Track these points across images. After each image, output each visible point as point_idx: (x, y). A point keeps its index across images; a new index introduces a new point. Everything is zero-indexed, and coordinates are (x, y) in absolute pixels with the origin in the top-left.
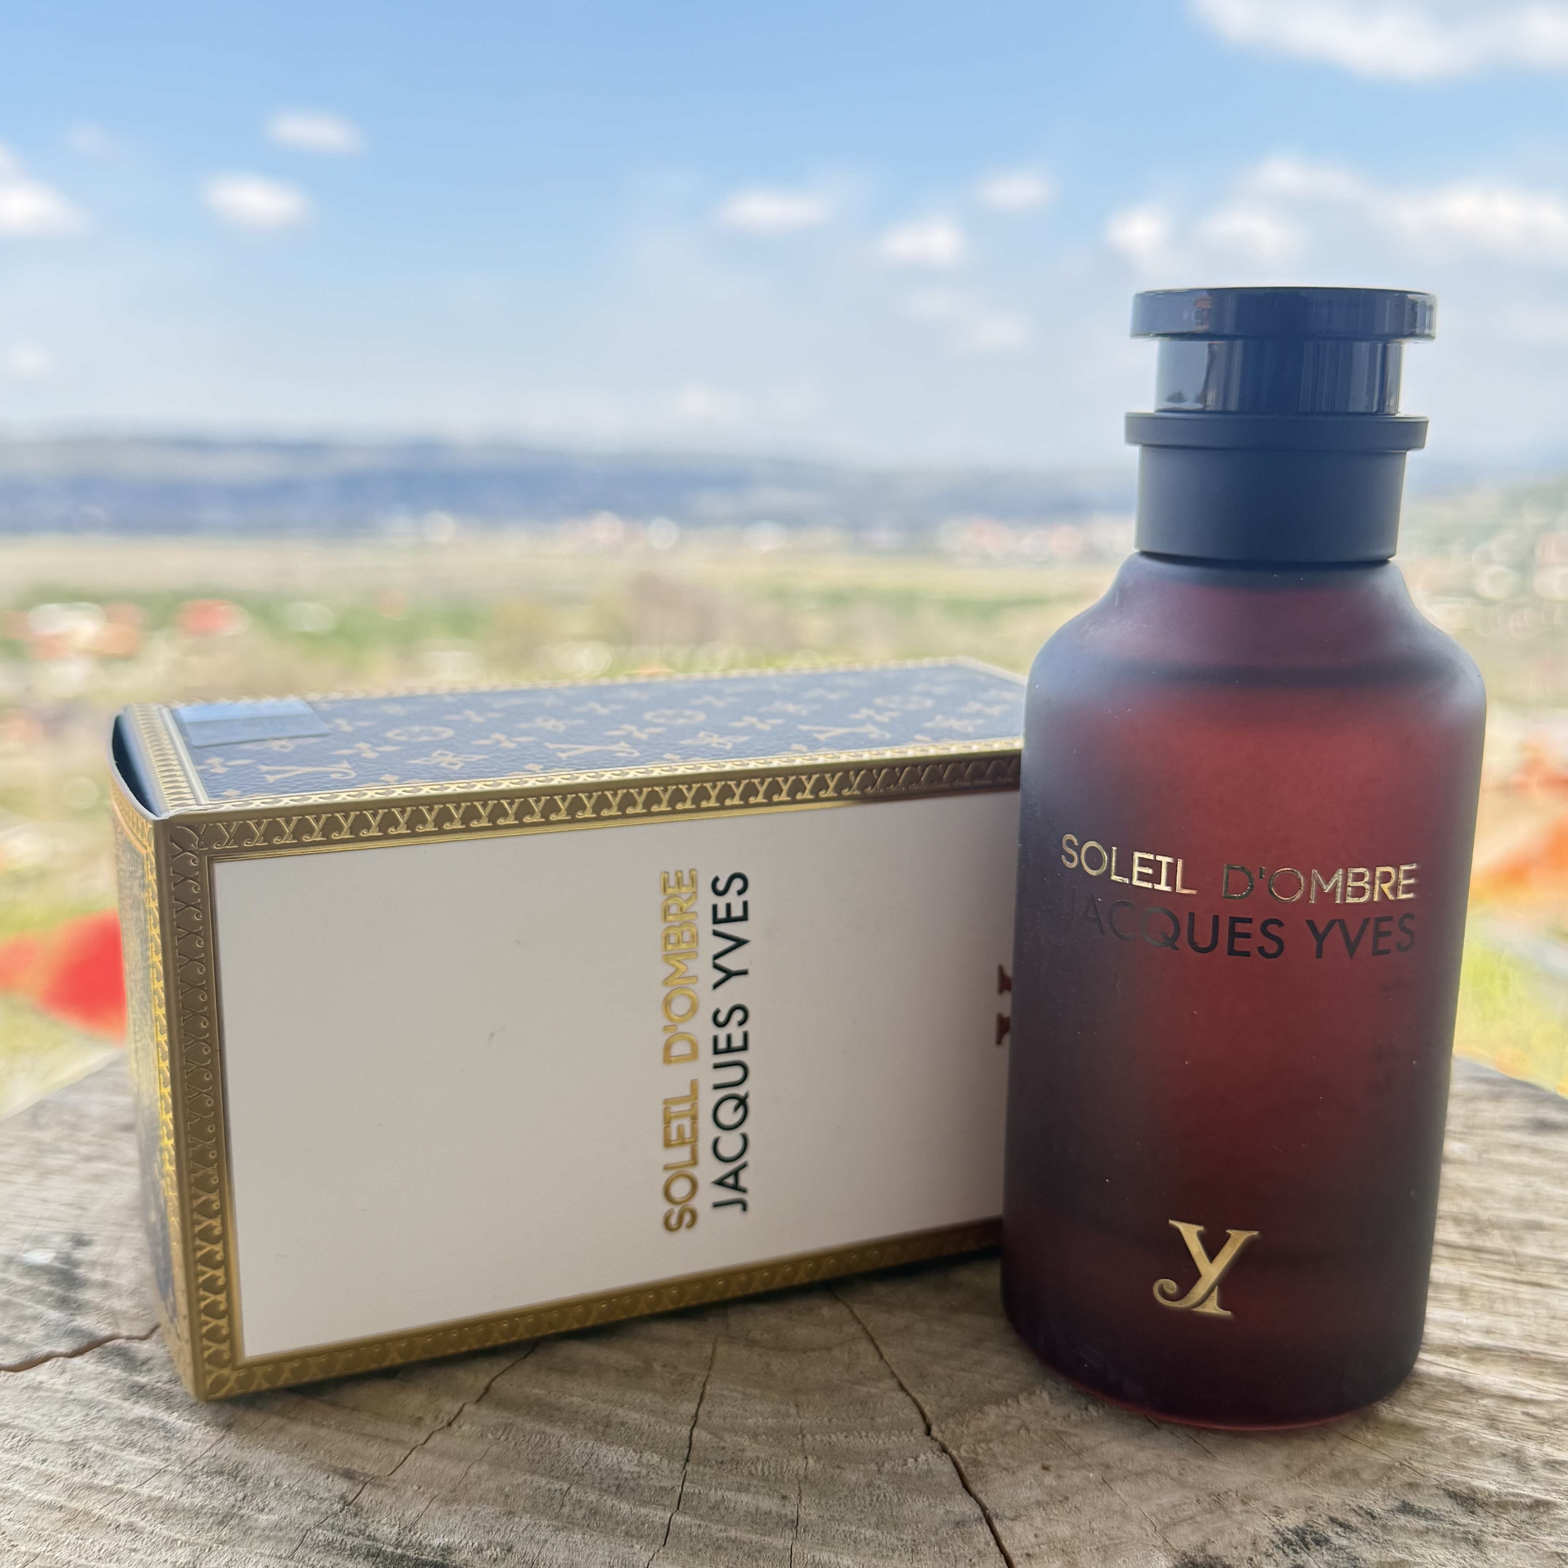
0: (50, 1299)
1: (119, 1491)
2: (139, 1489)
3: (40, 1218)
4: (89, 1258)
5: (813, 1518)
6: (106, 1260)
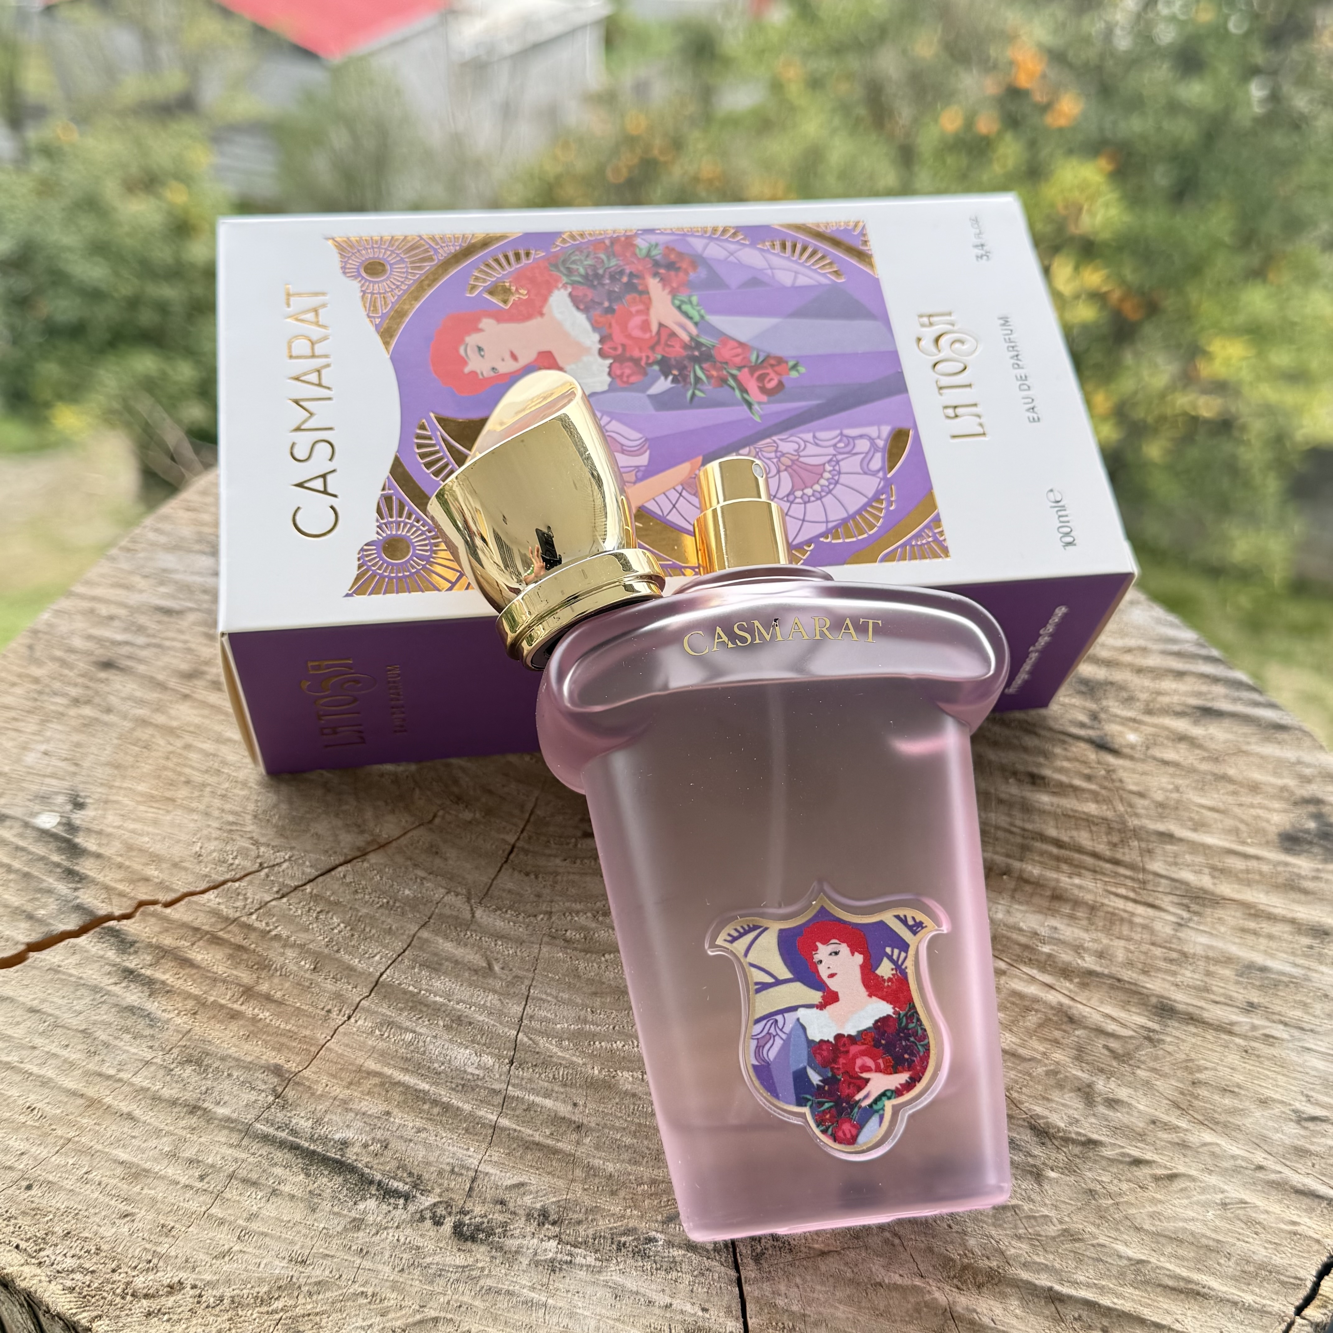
0: (59, 870)
1: (120, 1080)
2: (134, 1079)
3: (44, 776)
4: (85, 825)
5: (593, 1125)
6: (97, 828)
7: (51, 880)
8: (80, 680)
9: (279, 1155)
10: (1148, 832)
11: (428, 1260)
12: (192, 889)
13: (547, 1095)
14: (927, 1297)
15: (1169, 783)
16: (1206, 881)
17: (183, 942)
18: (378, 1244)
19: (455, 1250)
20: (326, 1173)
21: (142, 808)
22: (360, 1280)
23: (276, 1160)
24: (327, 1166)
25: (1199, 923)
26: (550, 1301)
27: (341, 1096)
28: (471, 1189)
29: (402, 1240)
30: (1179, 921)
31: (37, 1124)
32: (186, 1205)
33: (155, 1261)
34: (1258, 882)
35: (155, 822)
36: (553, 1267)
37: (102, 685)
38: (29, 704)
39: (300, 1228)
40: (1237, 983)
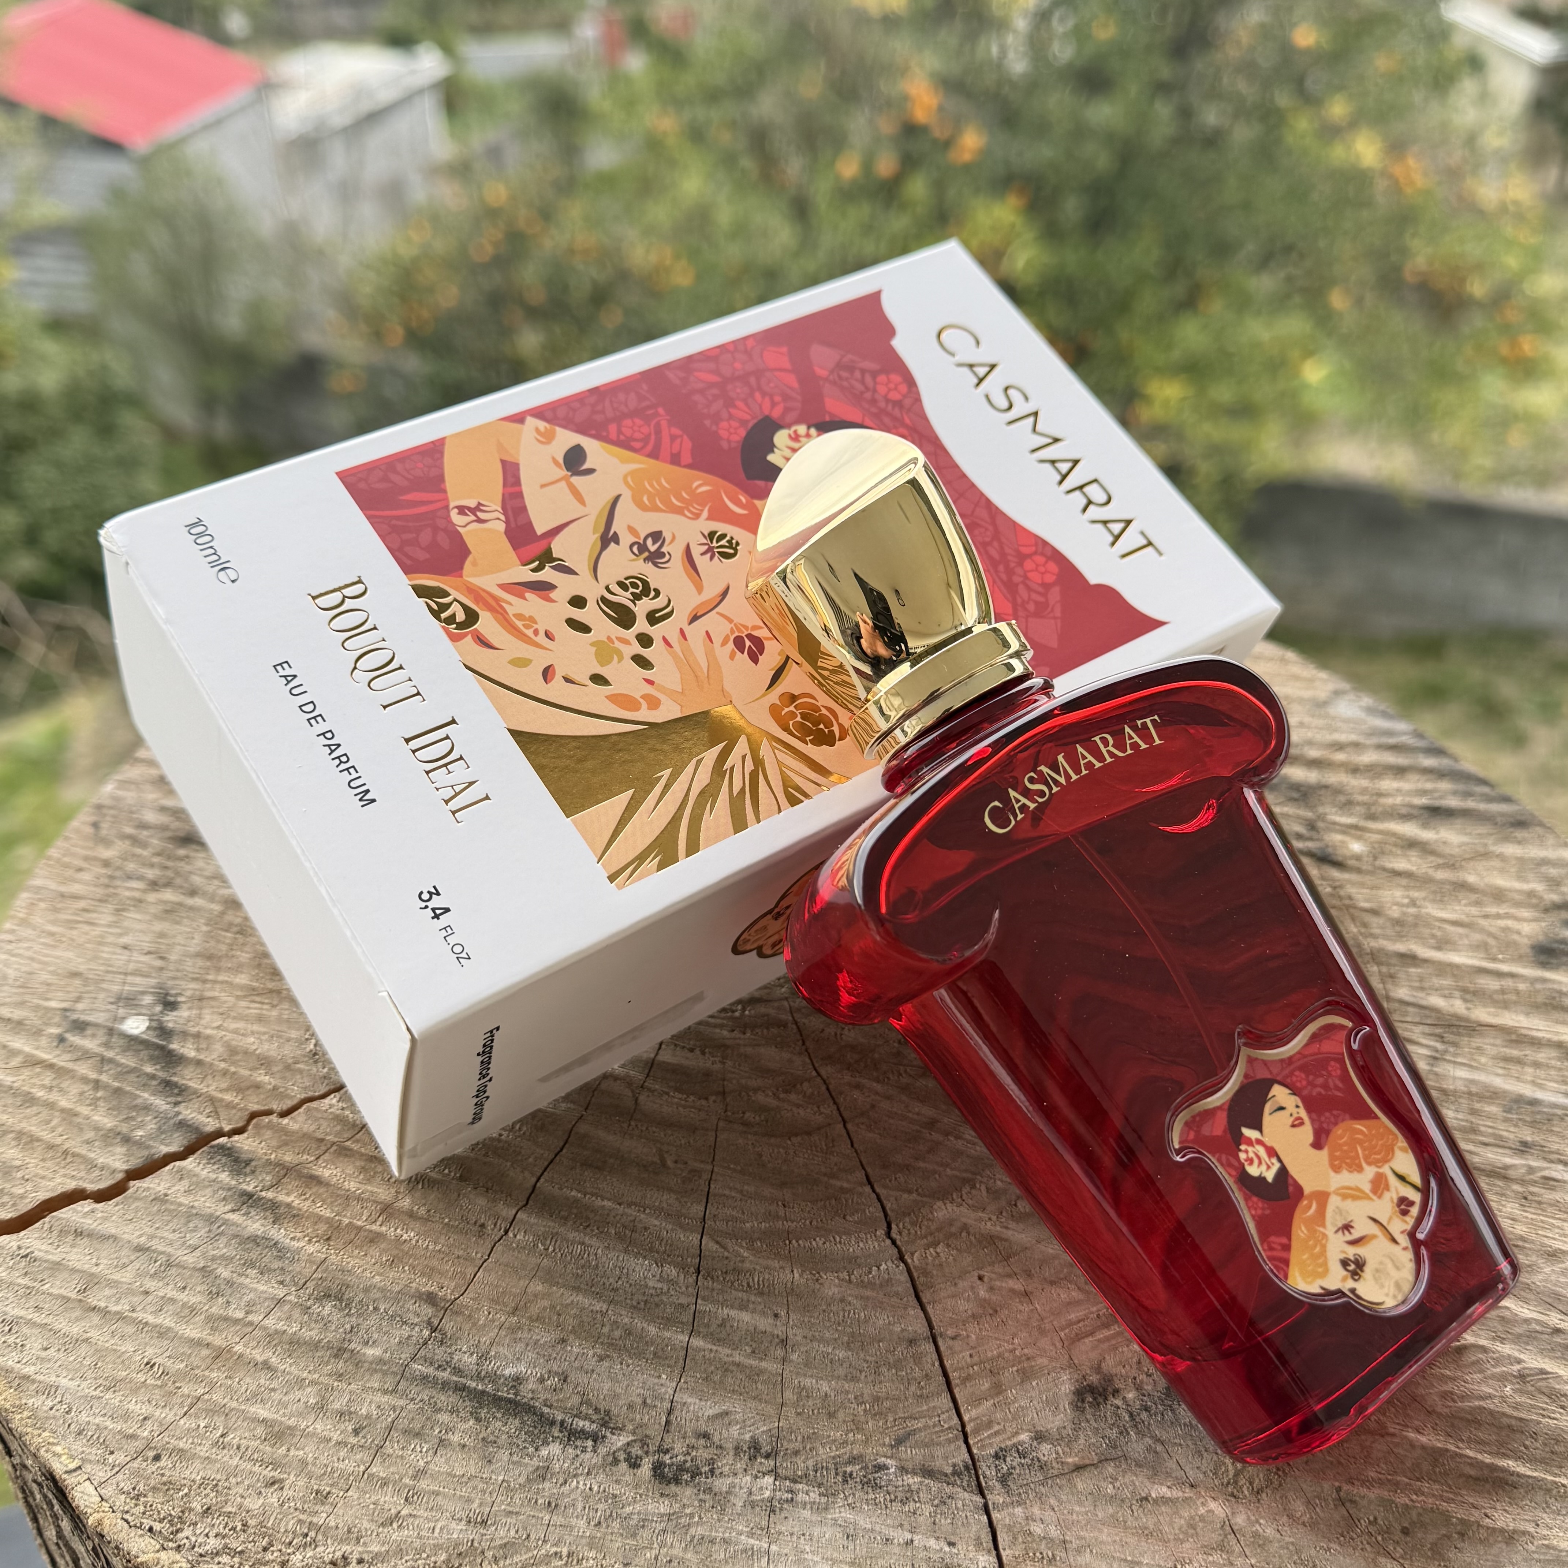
1: (251, 1323)
2: (266, 1322)
4: (179, 1027)
5: (799, 1338)
6: (194, 1030)
7: (146, 1095)
8: (156, 860)
9: (444, 1399)
10: (1387, 954)
11: (628, 1510)
12: (310, 1094)
13: (743, 1307)
14: (1202, 1511)
15: (1403, 897)
16: (1458, 1006)
17: (305, 1157)
18: (569, 1495)
19: (657, 1496)
20: (499, 1415)
21: (243, 1004)
22: (552, 1538)
23: (439, 1405)
24: (499, 1408)
25: (1456, 1055)
26: (774, 1548)
27: (507, 1325)
28: (668, 1423)
29: (595, 1488)
30: (1434, 1054)
31: (159, 1383)
32: (341, 1465)
33: (312, 1534)
34: (1515, 1003)
35: (260, 1019)
36: (772, 1508)
37: (182, 864)
38: (100, 891)
39: (476, 1482)
40: (1506, 1120)
